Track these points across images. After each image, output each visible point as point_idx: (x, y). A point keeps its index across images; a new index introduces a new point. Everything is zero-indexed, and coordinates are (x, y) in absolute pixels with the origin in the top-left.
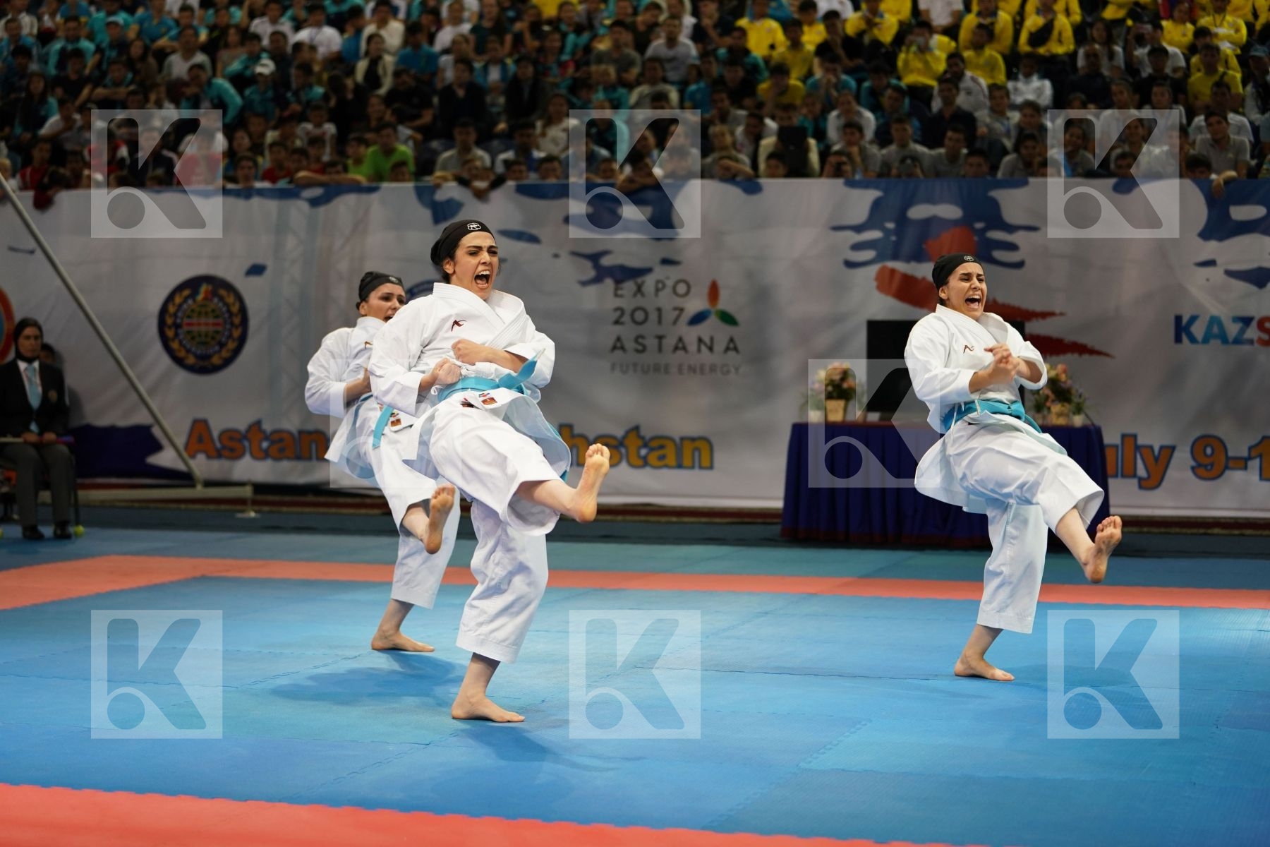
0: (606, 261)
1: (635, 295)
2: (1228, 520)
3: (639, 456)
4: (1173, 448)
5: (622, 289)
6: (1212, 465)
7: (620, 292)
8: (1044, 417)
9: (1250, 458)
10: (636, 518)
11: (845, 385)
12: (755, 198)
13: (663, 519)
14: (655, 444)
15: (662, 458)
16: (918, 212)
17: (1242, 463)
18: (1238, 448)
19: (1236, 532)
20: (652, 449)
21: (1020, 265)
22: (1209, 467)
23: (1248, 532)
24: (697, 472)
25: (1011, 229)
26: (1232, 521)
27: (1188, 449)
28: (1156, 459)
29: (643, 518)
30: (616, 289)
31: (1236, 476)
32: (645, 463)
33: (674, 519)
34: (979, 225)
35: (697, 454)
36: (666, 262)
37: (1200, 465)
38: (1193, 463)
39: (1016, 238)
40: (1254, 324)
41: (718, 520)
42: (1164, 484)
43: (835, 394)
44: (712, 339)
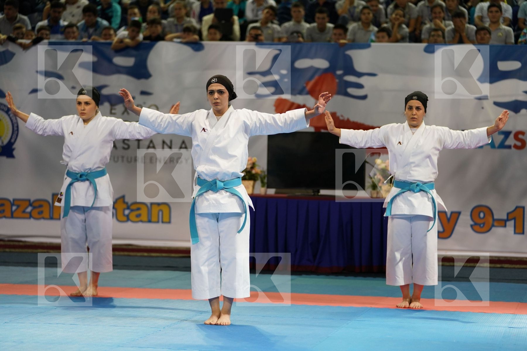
0: (105, 92)
1: (123, 113)
2: (494, 258)
3: (124, 215)
4: (459, 213)
5: (115, 109)
6: (484, 224)
7: (113, 111)
8: (378, 193)
9: (508, 220)
10: (122, 253)
11: (254, 172)
12: (200, 53)
13: (139, 254)
14: (133, 207)
15: (138, 216)
16: (302, 64)
17: (503, 223)
18: (500, 214)
19: (498, 266)
20: (132, 210)
21: (364, 97)
22: (482, 225)
23: (506, 266)
24: (160, 225)
25: (360, 75)
26: (496, 259)
27: (469, 214)
28: (449, 220)
29: (126, 253)
30: (111, 110)
31: (498, 231)
32: (128, 218)
33: (146, 254)
34: (339, 72)
35: (160, 213)
36: (143, 93)
37: (476, 224)
38: (472, 223)
39: (362, 80)
40: (512, 136)
41: (173, 255)
42: (453, 236)
43: (247, 177)
44: (171, 142)
